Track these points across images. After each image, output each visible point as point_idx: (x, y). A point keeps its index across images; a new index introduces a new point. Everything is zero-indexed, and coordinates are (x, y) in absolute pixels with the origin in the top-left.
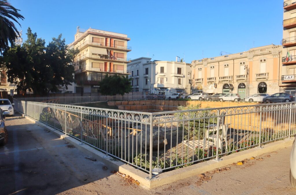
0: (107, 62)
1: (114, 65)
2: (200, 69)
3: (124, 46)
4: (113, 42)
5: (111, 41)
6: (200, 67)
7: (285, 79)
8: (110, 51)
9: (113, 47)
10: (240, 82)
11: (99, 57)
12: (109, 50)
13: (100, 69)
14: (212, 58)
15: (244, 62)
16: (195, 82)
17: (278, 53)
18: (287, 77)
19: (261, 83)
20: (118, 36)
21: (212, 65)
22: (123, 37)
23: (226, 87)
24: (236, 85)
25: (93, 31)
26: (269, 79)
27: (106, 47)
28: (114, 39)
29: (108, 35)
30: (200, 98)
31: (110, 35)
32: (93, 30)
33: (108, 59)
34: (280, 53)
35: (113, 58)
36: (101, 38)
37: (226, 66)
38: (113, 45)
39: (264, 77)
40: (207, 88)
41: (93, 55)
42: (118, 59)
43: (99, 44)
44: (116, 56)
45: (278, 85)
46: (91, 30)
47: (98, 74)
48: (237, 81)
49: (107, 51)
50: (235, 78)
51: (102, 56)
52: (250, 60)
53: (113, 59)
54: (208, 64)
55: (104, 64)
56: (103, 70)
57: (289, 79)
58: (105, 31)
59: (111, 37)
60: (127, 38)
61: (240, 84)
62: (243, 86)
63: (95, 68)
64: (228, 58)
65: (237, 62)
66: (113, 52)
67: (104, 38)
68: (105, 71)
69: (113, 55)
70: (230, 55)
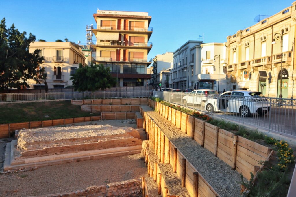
0: (120, 50)
1: (129, 52)
2: (234, 49)
3: (143, 27)
4: (128, 24)
5: (126, 23)
8: (125, 35)
9: (129, 30)
11: (108, 44)
12: (123, 35)
13: (111, 59)
15: (287, 27)
20: (133, 16)
21: (247, 40)
22: (140, 16)
24: (275, 73)
25: (102, 13)
27: (119, 30)
28: (130, 20)
29: (120, 15)
31: (122, 15)
32: (102, 12)
33: (120, 45)
35: (128, 44)
36: (112, 21)
38: (129, 28)
41: (102, 42)
42: (135, 45)
43: (108, 28)
44: (132, 41)
46: (99, 12)
47: (108, 64)
48: (276, 66)
49: (120, 36)
51: (113, 42)
53: (128, 46)
55: (116, 52)
56: (115, 59)
58: (117, 12)
59: (126, 18)
60: (146, 17)
61: (281, 71)
62: (284, 75)
63: (105, 57)
64: (265, 25)
65: (277, 29)
66: (128, 36)
67: (116, 20)
68: (117, 61)
69: (128, 40)
70: (268, 19)
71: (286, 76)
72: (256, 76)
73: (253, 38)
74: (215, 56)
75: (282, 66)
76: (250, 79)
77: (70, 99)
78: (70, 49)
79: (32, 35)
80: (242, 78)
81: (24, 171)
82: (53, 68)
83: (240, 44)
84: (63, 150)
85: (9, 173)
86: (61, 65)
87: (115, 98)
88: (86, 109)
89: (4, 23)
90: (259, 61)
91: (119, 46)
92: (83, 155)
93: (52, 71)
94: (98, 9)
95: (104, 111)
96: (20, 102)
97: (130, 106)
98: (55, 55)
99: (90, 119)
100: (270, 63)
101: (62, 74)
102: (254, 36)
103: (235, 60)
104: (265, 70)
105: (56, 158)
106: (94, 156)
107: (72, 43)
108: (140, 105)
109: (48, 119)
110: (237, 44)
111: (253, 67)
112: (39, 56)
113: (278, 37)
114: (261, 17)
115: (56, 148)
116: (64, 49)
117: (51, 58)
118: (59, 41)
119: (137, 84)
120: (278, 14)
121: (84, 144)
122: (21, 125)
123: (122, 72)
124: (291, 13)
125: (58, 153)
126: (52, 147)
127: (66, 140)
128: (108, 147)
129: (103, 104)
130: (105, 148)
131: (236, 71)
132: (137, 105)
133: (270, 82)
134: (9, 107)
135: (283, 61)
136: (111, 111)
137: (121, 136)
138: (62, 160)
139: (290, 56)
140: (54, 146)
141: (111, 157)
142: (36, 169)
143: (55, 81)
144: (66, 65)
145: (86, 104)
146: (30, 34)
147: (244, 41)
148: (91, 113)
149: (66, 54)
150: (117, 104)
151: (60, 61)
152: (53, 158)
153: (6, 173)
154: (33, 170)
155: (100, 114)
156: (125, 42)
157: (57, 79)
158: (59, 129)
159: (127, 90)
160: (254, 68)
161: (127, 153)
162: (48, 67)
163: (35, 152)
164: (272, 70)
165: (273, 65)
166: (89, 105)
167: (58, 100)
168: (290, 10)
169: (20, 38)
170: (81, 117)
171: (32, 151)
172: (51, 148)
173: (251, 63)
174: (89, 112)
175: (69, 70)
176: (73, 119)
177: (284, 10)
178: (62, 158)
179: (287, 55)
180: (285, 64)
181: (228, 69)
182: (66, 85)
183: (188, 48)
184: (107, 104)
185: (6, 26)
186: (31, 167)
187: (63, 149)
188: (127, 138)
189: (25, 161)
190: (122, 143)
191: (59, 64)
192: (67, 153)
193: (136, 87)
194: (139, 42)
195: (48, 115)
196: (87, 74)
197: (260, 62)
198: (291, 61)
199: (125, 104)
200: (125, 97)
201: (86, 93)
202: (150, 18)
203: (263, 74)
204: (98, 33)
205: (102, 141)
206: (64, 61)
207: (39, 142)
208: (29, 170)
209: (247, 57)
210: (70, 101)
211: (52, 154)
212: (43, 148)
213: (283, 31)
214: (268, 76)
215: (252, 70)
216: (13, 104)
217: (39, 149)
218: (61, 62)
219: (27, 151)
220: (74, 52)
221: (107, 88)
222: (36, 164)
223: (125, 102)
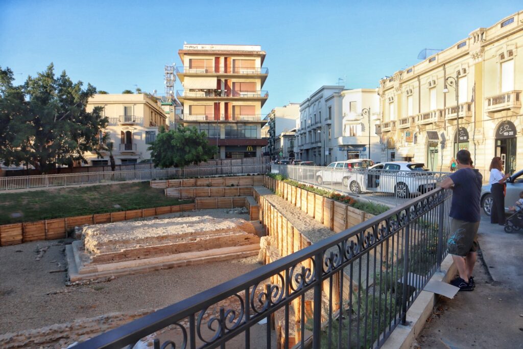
0: (219, 103)
1: (234, 107)
3: (254, 68)
4: (230, 64)
5: (228, 63)
8: (226, 81)
9: (232, 72)
11: (202, 95)
12: (223, 80)
13: (207, 117)
19: (502, 124)
20: (238, 51)
22: (249, 52)
24: (450, 134)
25: (191, 49)
27: (218, 74)
28: (233, 58)
29: (219, 51)
31: (222, 51)
32: (191, 47)
33: (220, 96)
35: (232, 94)
36: (206, 59)
38: (232, 69)
39: (506, 104)
41: (191, 92)
42: (242, 95)
43: (201, 71)
44: (237, 88)
46: (187, 47)
47: (201, 125)
48: (451, 124)
49: (219, 82)
51: (209, 92)
52: (477, 61)
53: (231, 96)
54: (403, 85)
55: (213, 107)
56: (212, 117)
58: (213, 46)
59: (227, 55)
60: (257, 52)
61: (458, 130)
62: (463, 136)
63: (197, 115)
64: (434, 63)
65: (451, 70)
66: (231, 81)
67: (213, 58)
68: (215, 119)
69: (232, 89)
70: (438, 55)
71: (465, 138)
72: (423, 138)
73: (418, 82)
74: (363, 110)
75: (458, 124)
76: (415, 143)
77: (149, 180)
78: (145, 104)
79: (91, 86)
80: (403, 141)
81: (98, 283)
82: (120, 133)
83: (400, 92)
84: (148, 253)
85: (78, 284)
86: (131, 129)
87: (215, 177)
88: (172, 194)
89: (52, 70)
90: (426, 116)
91: (218, 97)
92: (176, 259)
93: (117, 138)
94: (185, 43)
95: (200, 196)
96: (77, 186)
97: (239, 187)
98: (122, 113)
99: (178, 209)
100: (442, 119)
101: (134, 142)
102: (419, 81)
103: (392, 115)
104: (435, 129)
105: (139, 264)
106: (192, 260)
107: (146, 95)
108: (253, 186)
109: (119, 210)
110: (395, 91)
111: (418, 126)
112: (100, 117)
113: (451, 83)
114: (427, 51)
115: (138, 250)
116: (135, 104)
117: (116, 118)
118: (128, 92)
119: (247, 155)
120: (451, 48)
121: (177, 243)
122: (82, 219)
123: (223, 136)
124: (469, 47)
125: (141, 257)
126: (132, 248)
127: (152, 238)
128: (211, 248)
129: (197, 186)
130: (207, 249)
131: (394, 132)
132: (248, 187)
133: (443, 147)
134: (62, 193)
135: (460, 116)
136: (210, 197)
137: (228, 231)
138: (147, 266)
139: (469, 109)
140: (135, 247)
141: (216, 261)
142: (113, 279)
143: (123, 153)
144: (139, 128)
145: (172, 186)
146: (89, 84)
147: (405, 87)
148: (180, 200)
149: (139, 112)
150: (218, 185)
151: (130, 122)
152: (136, 264)
153: (74, 285)
154: (109, 280)
155: (193, 201)
156: (226, 91)
157: (125, 149)
158: (138, 224)
159: (232, 163)
160: (421, 127)
161: (238, 255)
162: (111, 132)
163: (110, 256)
164: (445, 130)
165: (447, 122)
166: (177, 188)
167: (131, 182)
168: (467, 44)
169: (74, 91)
170: (166, 206)
171: (106, 255)
172: (132, 250)
173: (416, 119)
174: (177, 199)
175: (144, 136)
176: (154, 209)
177: (459, 42)
178: (148, 264)
179: (465, 107)
180: (464, 121)
181: (383, 129)
182: (140, 158)
183: (322, 97)
184: (203, 186)
185: (54, 75)
186: (106, 277)
187: (149, 251)
188: (237, 234)
189: (98, 268)
190: (230, 241)
191: (129, 127)
192: (153, 256)
193: (245, 159)
194: (249, 90)
195: (119, 204)
196: (173, 142)
197: (429, 118)
198: (471, 116)
199: (230, 185)
200: (230, 174)
201: (172, 170)
202: (264, 53)
203: (433, 135)
204: (186, 79)
205: (202, 239)
206: (136, 122)
207: (115, 242)
208: (104, 281)
209: (411, 110)
210: (148, 183)
211: (134, 259)
212: (120, 251)
213: (459, 73)
214: (441, 139)
215: (417, 130)
216: (67, 189)
217: (115, 251)
218: (132, 125)
219: (100, 254)
220: (150, 107)
221: (202, 162)
222: (113, 273)
223: (230, 181)
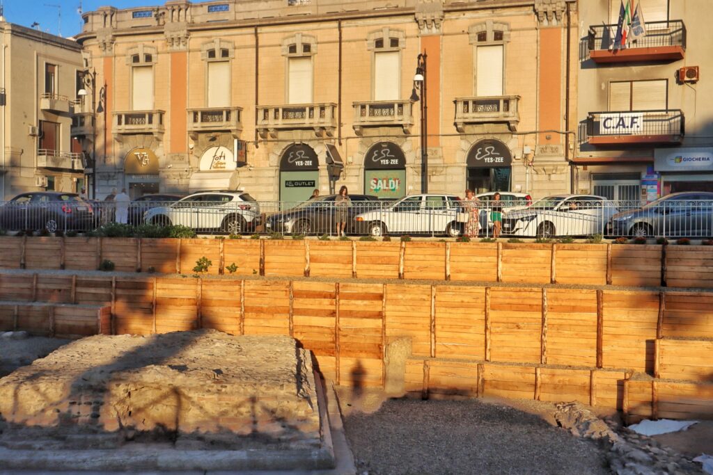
2: (142, 58)
6: (142, 45)
7: (602, 130)
10: (377, 136)
14: (213, 3)
15: (395, 35)
16: (115, 128)
17: (564, 4)
18: (614, 122)
19: (481, 144)
21: (218, 40)
23: (299, 163)
24: (354, 153)
26: (519, 129)
30: (230, 218)
34: (571, 5)
37: (300, 51)
39: (500, 115)
40: (186, 167)
45: (563, 159)
48: (359, 134)
50: (351, 118)
52: (425, 31)
54: (194, 34)
57: (621, 130)
61: (378, 147)
62: (389, 158)
71: (395, 162)
73: (254, 38)
100: (334, 122)
102: (257, 35)
135: (395, 123)
164: (340, 144)
198: (412, 125)
